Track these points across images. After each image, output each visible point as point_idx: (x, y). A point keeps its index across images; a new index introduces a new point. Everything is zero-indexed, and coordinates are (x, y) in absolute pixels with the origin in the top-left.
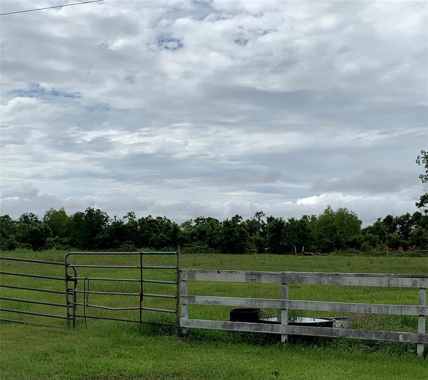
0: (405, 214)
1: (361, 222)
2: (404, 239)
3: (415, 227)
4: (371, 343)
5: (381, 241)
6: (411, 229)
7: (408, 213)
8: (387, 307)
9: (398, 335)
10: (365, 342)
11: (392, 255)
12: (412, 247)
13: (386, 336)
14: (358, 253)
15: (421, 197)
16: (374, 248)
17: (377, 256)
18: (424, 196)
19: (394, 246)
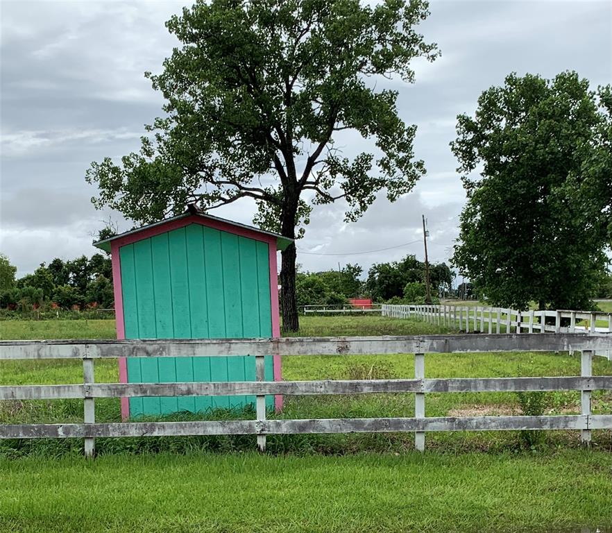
0: (80, 257)
1: (15, 270)
2: (80, 294)
3: (96, 275)
4: (19, 444)
5: (46, 297)
6: (90, 279)
7: (84, 256)
8: (38, 389)
9: (56, 429)
10: (10, 442)
11: (64, 317)
12: (92, 305)
13: (39, 431)
14: (13, 316)
15: (100, 232)
16: (37, 308)
17: (42, 319)
18: (104, 231)
19: (67, 303)
